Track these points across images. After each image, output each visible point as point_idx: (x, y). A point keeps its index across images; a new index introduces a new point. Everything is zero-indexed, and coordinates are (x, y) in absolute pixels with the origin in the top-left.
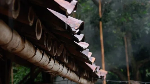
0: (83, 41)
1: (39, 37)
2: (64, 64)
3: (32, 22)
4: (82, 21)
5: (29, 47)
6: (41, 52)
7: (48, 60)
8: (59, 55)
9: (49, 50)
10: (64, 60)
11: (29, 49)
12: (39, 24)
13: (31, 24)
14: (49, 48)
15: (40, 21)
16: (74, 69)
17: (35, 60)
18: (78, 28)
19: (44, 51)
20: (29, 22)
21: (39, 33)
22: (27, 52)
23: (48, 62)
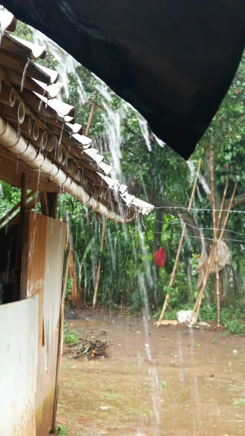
0: (81, 132)
1: (21, 121)
2: (59, 166)
3: (14, 103)
4: (73, 107)
5: (11, 132)
6: (26, 142)
7: (36, 154)
8: (50, 151)
9: (36, 139)
10: (59, 159)
11: (10, 134)
12: (21, 106)
13: (12, 106)
14: (36, 137)
15: (23, 104)
16: (78, 178)
17: (18, 149)
18: (66, 114)
19: (29, 141)
20: (10, 103)
21: (21, 115)
22: (9, 137)
23: (35, 157)
